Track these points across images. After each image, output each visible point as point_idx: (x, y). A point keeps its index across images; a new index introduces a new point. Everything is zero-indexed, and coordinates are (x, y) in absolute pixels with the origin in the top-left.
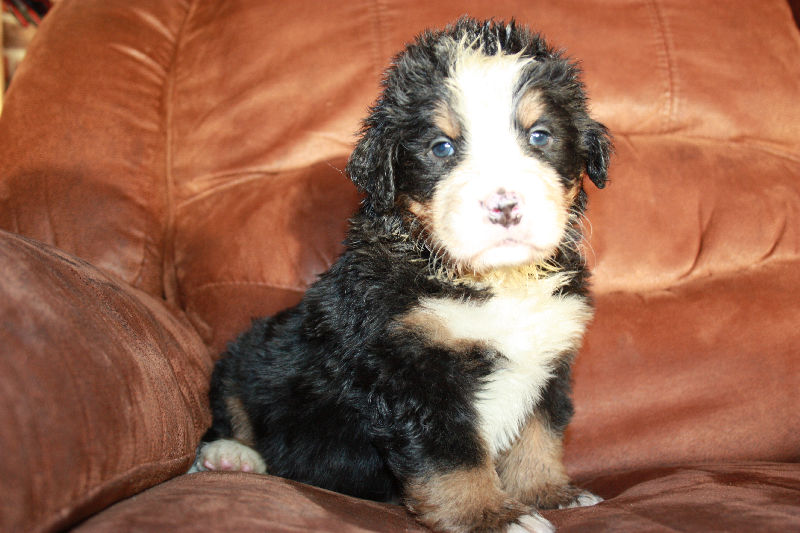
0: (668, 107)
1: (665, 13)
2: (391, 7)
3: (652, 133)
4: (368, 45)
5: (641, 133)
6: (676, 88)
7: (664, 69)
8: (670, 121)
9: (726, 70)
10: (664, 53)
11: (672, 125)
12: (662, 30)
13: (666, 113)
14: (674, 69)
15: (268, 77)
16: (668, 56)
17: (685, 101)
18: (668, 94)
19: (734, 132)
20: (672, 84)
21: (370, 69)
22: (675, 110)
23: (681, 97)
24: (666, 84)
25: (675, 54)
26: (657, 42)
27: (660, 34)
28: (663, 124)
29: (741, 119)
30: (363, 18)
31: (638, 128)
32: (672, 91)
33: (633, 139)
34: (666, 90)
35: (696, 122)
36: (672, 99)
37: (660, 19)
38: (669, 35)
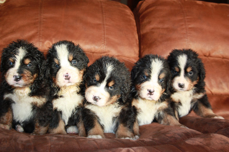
0: (103, 47)
1: (105, 27)
2: (44, 18)
3: (99, 53)
4: (37, 27)
5: (96, 53)
6: (105, 44)
7: (103, 39)
8: (103, 51)
9: (116, 40)
10: (103, 35)
11: (104, 52)
12: (104, 30)
13: (102, 49)
14: (105, 39)
15: (13, 32)
16: (104, 36)
17: (106, 47)
18: (103, 45)
19: (117, 54)
20: (104, 43)
21: (37, 33)
22: (104, 48)
23: (106, 46)
24: (103, 43)
25: (106, 36)
26: (102, 33)
27: (103, 31)
28: (102, 51)
29: (119, 52)
30: (37, 21)
31: (96, 52)
32: (104, 44)
33: (94, 54)
34: (103, 44)
35: (109, 51)
36: (104, 46)
37: (104, 28)
38: (105, 32)
